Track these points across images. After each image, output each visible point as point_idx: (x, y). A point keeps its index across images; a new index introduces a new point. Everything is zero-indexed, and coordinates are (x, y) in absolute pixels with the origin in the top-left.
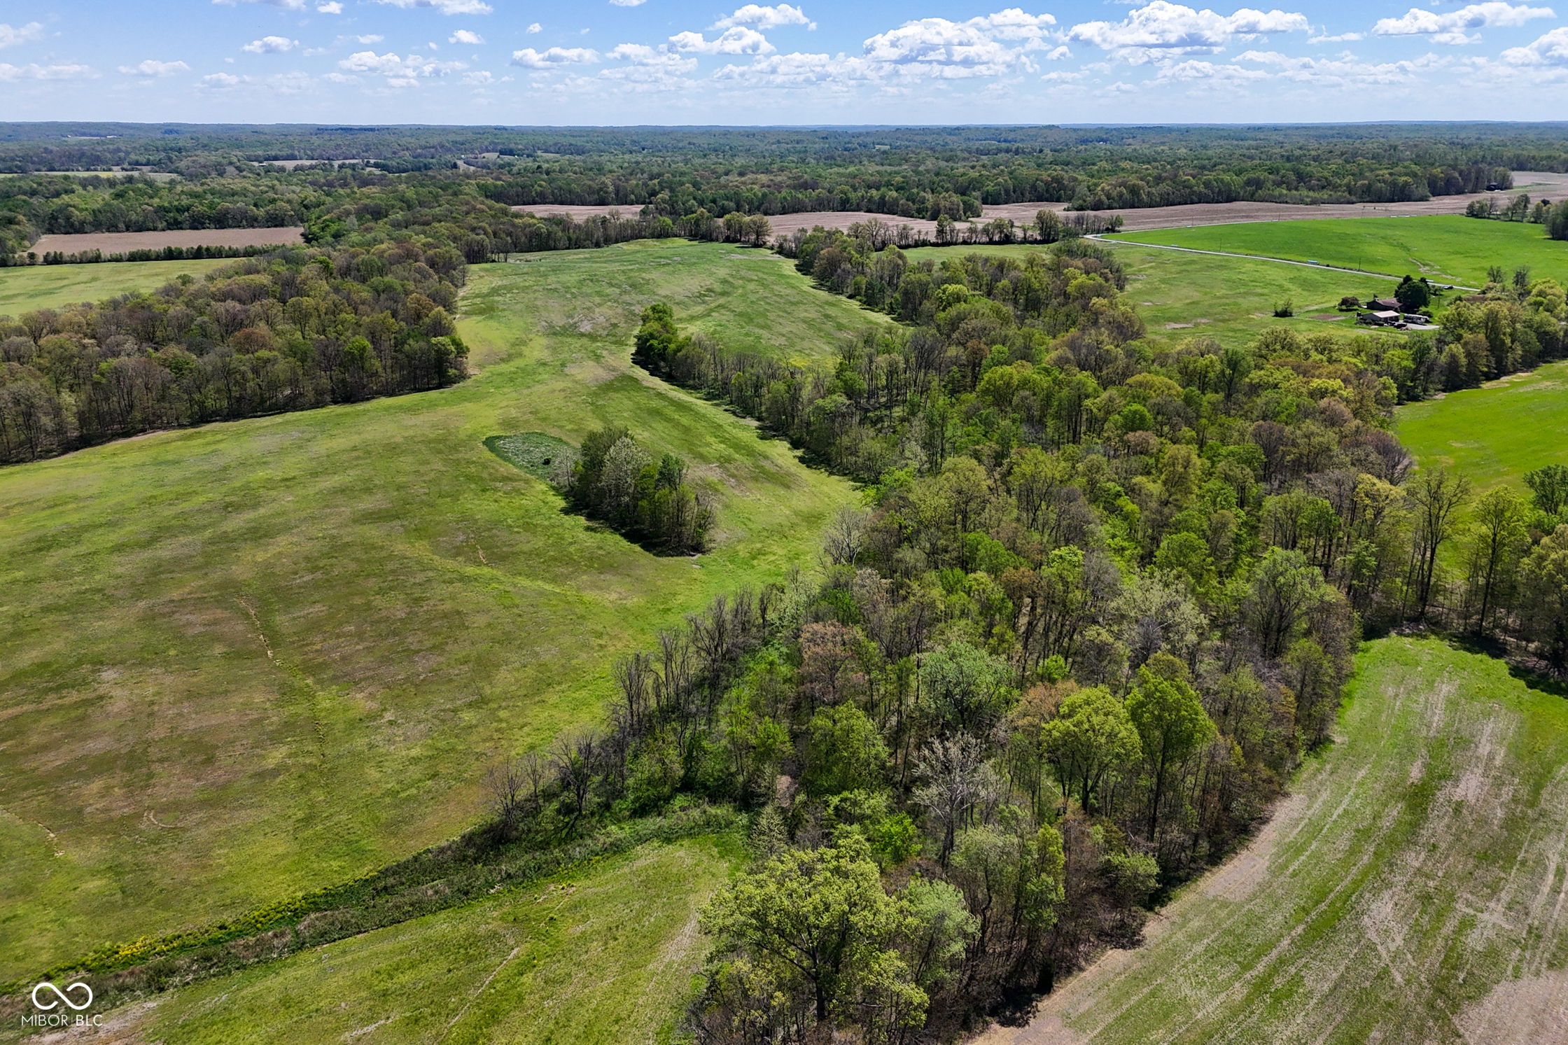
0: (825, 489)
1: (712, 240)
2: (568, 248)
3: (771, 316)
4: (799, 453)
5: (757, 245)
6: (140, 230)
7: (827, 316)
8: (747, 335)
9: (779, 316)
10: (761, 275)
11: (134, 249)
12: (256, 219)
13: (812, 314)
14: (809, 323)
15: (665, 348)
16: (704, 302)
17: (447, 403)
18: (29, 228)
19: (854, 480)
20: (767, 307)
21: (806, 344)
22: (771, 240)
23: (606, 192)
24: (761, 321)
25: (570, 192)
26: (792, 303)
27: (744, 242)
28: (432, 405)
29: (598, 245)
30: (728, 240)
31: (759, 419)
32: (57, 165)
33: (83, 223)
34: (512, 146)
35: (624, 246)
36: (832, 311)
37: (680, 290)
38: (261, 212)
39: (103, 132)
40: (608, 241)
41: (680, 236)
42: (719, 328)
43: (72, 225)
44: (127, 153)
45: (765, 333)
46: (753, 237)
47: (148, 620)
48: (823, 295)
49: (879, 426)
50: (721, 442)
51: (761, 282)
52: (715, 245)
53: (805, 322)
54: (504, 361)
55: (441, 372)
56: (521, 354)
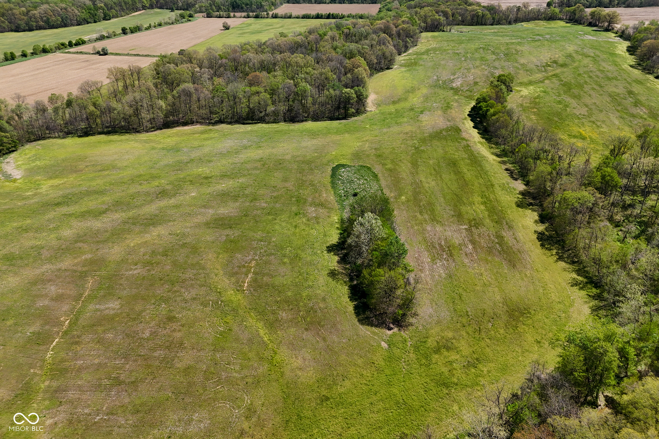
0: (547, 276)
1: (580, 24)
2: (492, 25)
3: (587, 88)
4: (541, 228)
5: (607, 30)
7: (630, 93)
8: (560, 102)
9: (593, 89)
10: (598, 53)
13: (620, 90)
14: (613, 97)
15: (488, 110)
16: (546, 71)
17: (338, 132)
18: (278, 1)
19: (579, 272)
20: (588, 80)
21: (602, 116)
22: (618, 27)
24: (575, 91)
26: (609, 79)
27: (601, 27)
28: (328, 132)
29: (510, 23)
30: (590, 25)
31: (527, 184)
35: (525, 25)
36: (636, 89)
37: (535, 60)
40: (517, 20)
41: (560, 19)
42: (542, 94)
45: (573, 102)
46: (606, 24)
48: (637, 73)
49: (629, 212)
50: (484, 203)
51: (595, 59)
52: (580, 27)
53: (610, 96)
54: (394, 103)
55: (346, 109)
56: (406, 99)
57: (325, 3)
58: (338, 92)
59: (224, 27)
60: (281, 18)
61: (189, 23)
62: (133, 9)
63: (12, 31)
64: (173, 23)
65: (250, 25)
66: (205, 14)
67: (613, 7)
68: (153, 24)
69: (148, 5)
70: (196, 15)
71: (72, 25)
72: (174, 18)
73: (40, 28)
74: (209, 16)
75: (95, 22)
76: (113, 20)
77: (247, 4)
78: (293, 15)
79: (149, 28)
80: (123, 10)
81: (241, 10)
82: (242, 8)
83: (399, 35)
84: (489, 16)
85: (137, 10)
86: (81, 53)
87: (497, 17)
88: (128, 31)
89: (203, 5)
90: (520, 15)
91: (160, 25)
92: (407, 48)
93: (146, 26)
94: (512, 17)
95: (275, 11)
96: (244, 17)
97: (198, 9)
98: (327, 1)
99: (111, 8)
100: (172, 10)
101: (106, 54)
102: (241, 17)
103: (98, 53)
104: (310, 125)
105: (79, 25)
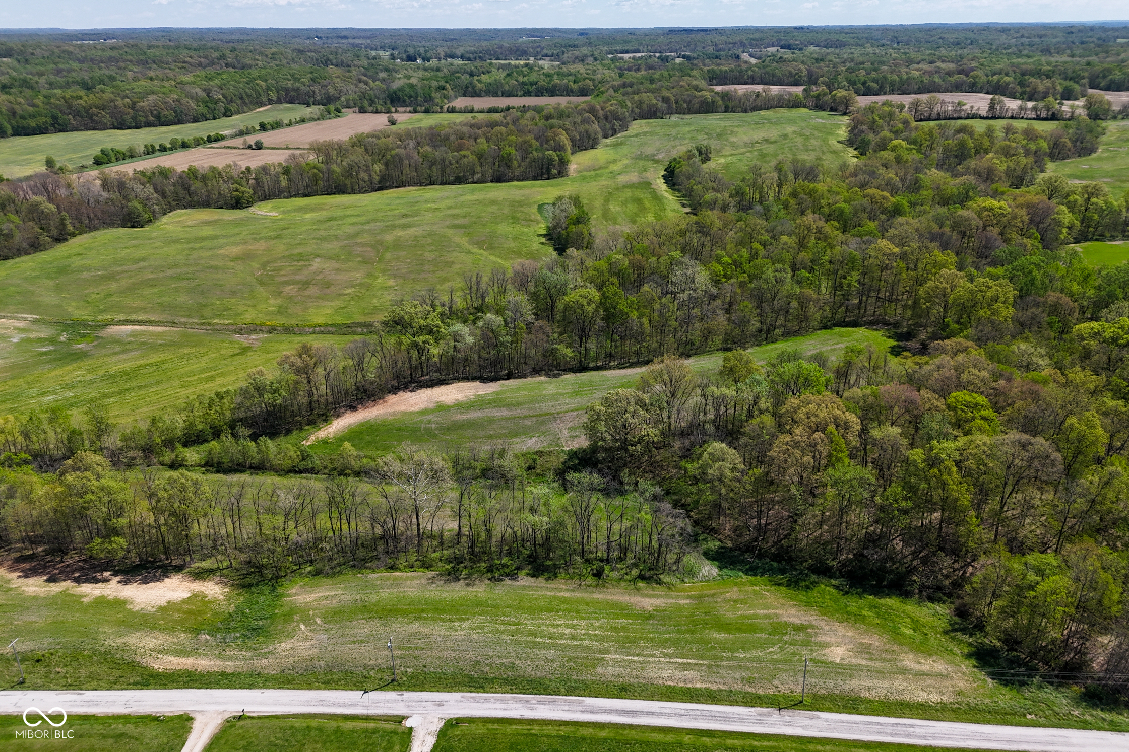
1: (823, 110)
5: (845, 113)
6: (509, 96)
11: (490, 106)
12: (572, 91)
16: (752, 147)
18: (451, 93)
23: (800, 76)
25: (774, 75)
26: (807, 150)
27: (839, 111)
29: (746, 111)
32: (500, 57)
33: (481, 90)
34: (791, 42)
35: (762, 113)
37: (746, 139)
38: (575, 87)
39: (544, 35)
40: (754, 108)
41: (805, 106)
43: (475, 92)
44: (543, 49)
47: (343, 248)
54: (594, 170)
55: (548, 171)
56: (606, 168)
57: (517, 96)
58: (540, 155)
59: (389, 121)
60: (460, 112)
61: (339, 119)
62: (257, 103)
63: (115, 128)
64: (318, 119)
65: (421, 120)
66: (357, 109)
67: (885, 94)
68: (293, 120)
69: (275, 98)
70: (343, 110)
71: (188, 122)
72: (318, 113)
73: (149, 125)
74: (363, 111)
75: (214, 119)
76: (235, 117)
77: (411, 97)
78: (476, 109)
79: (290, 124)
80: (245, 103)
81: (404, 104)
82: (404, 101)
83: (606, 118)
84: (720, 102)
85: (262, 104)
86: (229, 147)
87: (730, 105)
88: (269, 127)
89: (351, 98)
90: (758, 103)
91: (303, 121)
92: (615, 133)
93: (286, 122)
94: (748, 105)
95: (451, 105)
96: (410, 112)
97: (345, 103)
98: (520, 93)
99: (232, 101)
100: (308, 105)
101: (260, 148)
102: (405, 112)
103: (250, 147)
104: (515, 183)
105: (196, 122)
